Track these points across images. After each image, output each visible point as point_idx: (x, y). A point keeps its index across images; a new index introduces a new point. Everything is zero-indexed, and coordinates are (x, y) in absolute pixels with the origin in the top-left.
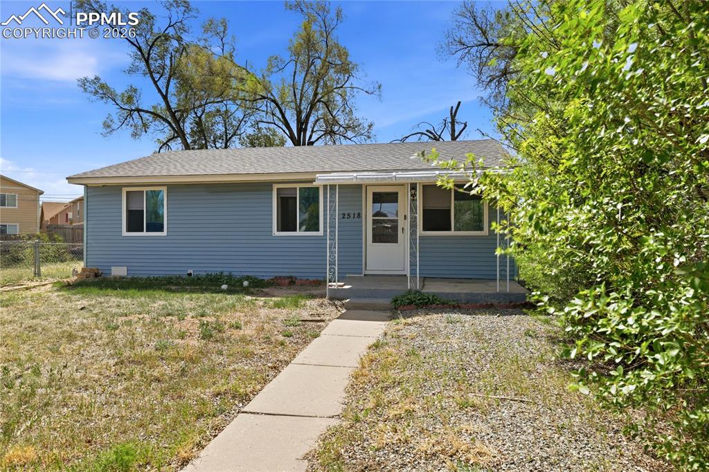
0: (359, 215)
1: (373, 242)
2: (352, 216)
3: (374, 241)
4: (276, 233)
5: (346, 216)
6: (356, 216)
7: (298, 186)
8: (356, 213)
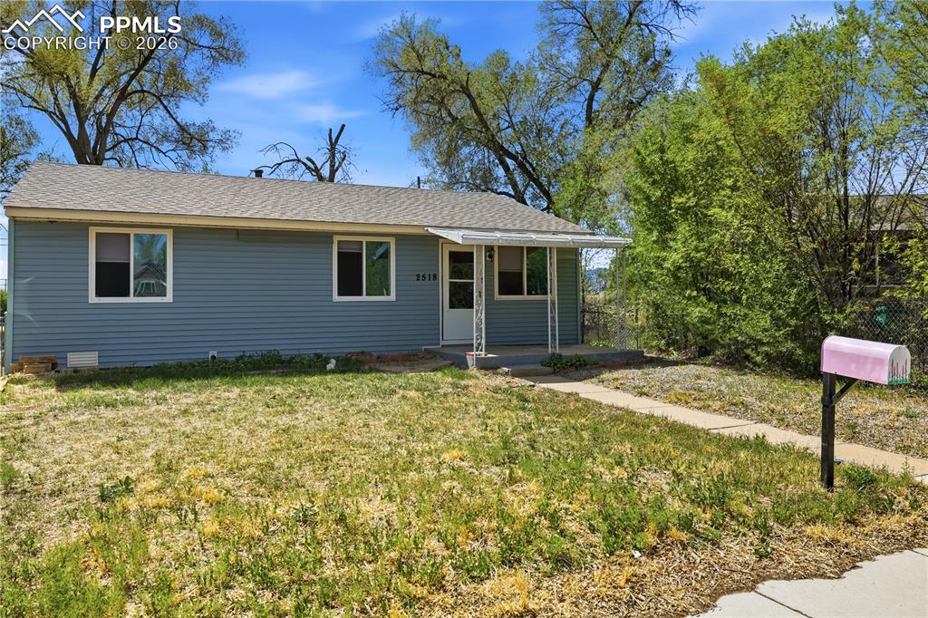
0: (435, 277)
1: (451, 308)
2: (427, 278)
3: (452, 306)
4: (336, 298)
5: (421, 278)
6: (432, 277)
7: (365, 239)
8: (432, 273)
